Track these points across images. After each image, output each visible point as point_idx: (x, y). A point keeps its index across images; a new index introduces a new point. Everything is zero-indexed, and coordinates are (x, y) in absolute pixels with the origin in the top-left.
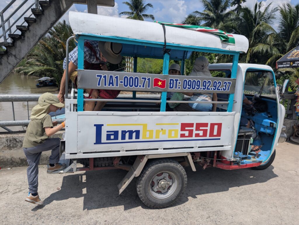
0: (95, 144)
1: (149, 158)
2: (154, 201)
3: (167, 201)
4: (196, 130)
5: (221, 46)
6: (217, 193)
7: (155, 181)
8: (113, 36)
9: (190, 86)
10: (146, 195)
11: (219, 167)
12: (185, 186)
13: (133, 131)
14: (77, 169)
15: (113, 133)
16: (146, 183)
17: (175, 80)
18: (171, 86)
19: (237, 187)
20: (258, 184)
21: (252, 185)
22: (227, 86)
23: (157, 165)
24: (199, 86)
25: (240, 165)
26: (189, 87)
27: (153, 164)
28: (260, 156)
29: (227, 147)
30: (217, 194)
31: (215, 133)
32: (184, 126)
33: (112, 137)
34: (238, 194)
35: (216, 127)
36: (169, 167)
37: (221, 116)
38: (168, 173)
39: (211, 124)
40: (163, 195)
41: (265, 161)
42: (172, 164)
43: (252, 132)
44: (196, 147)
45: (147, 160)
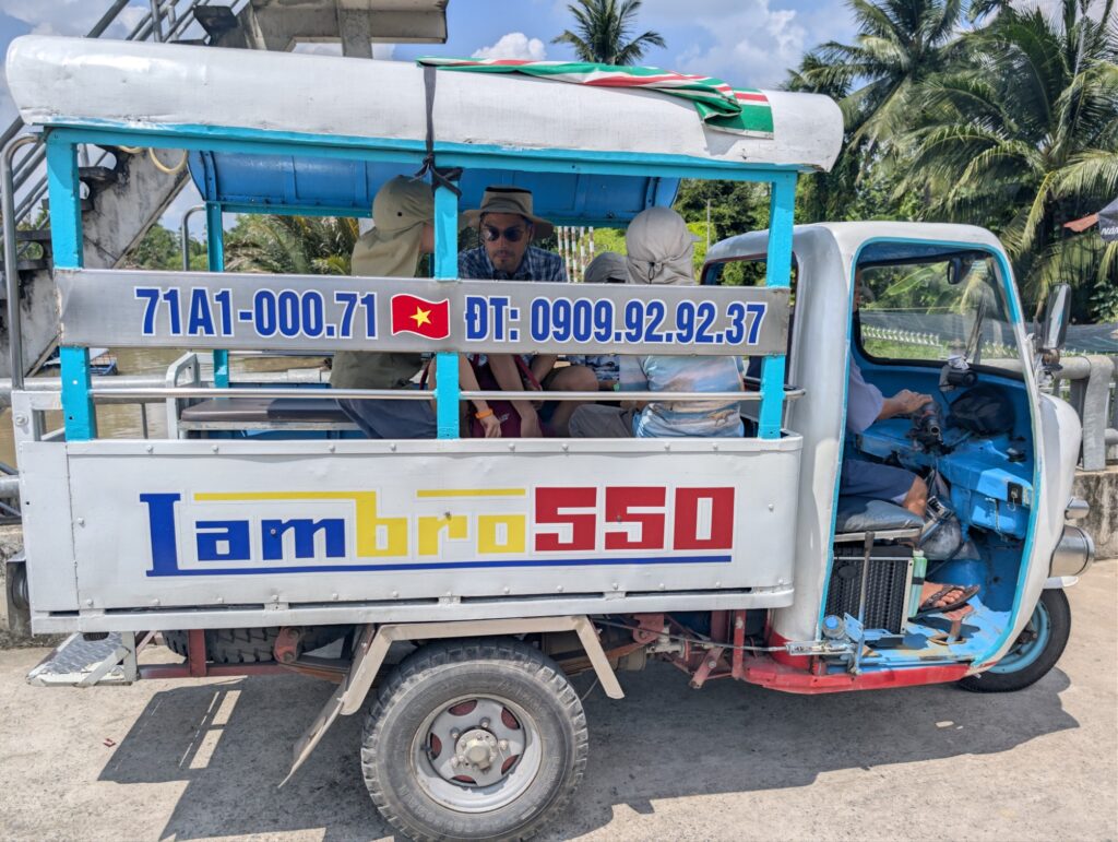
0: (149, 574)
1: (397, 638)
2: (437, 822)
3: (497, 824)
4: (609, 518)
5: (705, 145)
6: (752, 793)
7: (441, 731)
8: (193, 126)
9: (566, 324)
10: (396, 792)
11: (758, 682)
12: (576, 760)
13: (315, 522)
14: (138, 671)
15: (225, 530)
16: (392, 741)
17: (493, 301)
18: (477, 329)
19: (859, 769)
20: (968, 759)
21: (932, 762)
22: (748, 322)
23: (439, 669)
24: (608, 325)
25: (854, 674)
26: (561, 331)
27: (423, 662)
28: (974, 634)
29: (768, 594)
30: (754, 801)
31: (704, 530)
32: (548, 502)
33: (223, 547)
34: (852, 803)
35: (705, 507)
36: (494, 677)
37: (729, 458)
38: (501, 704)
39: (680, 492)
40: (485, 794)
41: (986, 658)
42: (508, 667)
43: (907, 527)
44: (616, 591)
45: (387, 646)
